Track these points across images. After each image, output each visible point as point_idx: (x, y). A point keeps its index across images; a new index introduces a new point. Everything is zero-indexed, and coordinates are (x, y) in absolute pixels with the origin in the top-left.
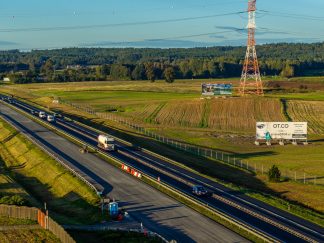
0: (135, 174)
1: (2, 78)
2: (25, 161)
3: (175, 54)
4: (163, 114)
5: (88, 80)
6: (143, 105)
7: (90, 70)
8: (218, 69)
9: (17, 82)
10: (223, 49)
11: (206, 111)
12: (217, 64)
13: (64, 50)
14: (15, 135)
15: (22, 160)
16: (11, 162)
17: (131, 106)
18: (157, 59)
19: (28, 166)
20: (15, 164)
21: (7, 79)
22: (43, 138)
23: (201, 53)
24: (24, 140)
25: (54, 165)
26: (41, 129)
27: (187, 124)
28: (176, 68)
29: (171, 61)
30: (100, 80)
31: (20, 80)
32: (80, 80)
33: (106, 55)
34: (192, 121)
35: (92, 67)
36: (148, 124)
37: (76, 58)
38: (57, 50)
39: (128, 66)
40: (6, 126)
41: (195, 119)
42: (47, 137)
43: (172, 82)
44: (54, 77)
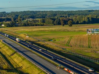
0: (71, 72)
1: (1, 25)
2: (22, 65)
3: (70, 13)
4: (72, 42)
5: (36, 25)
6: (63, 38)
7: (36, 20)
8: (89, 20)
9: (7, 27)
10: (90, 11)
11: (89, 41)
12: (88, 18)
13: (24, 12)
14: (15, 53)
15: (21, 65)
16: (16, 66)
17: (58, 38)
18: (63, 15)
19: (24, 68)
20: (18, 66)
21: (3, 25)
22: (27, 54)
23: (81, 13)
24: (20, 56)
25: (36, 68)
26: (25, 50)
27: (83, 46)
28: (72, 20)
29: (69, 16)
30: (42, 25)
31: (9, 26)
32: (33, 26)
33: (42, 14)
34: (85, 45)
35: (37, 19)
36: (68, 47)
37: (30, 15)
38: (22, 12)
39: (52, 19)
40: (10, 49)
41: (86, 44)
42: (29, 54)
43: (71, 26)
44: (22, 24)
